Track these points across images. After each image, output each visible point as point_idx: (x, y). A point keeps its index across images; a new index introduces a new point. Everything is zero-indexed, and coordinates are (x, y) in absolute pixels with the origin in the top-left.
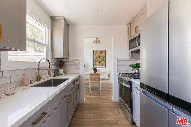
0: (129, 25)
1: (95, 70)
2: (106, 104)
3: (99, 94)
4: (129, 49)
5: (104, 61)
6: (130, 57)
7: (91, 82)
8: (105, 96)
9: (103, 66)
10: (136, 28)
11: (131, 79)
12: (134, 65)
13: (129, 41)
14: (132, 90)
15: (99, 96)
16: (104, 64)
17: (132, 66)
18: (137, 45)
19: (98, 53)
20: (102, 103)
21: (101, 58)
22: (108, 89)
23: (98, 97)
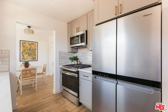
0: (70, 24)
1: (27, 65)
2: (48, 98)
3: (35, 91)
4: (71, 45)
5: (36, 54)
6: (71, 51)
7: (22, 80)
8: (44, 91)
9: (34, 59)
10: (77, 28)
11: (78, 69)
12: (73, 58)
13: (70, 38)
14: (79, 78)
15: (35, 93)
16: (36, 57)
17: (70, 58)
18: (80, 42)
19: (27, 45)
20: (43, 99)
21: (31, 50)
22: (43, 83)
23: (35, 95)
